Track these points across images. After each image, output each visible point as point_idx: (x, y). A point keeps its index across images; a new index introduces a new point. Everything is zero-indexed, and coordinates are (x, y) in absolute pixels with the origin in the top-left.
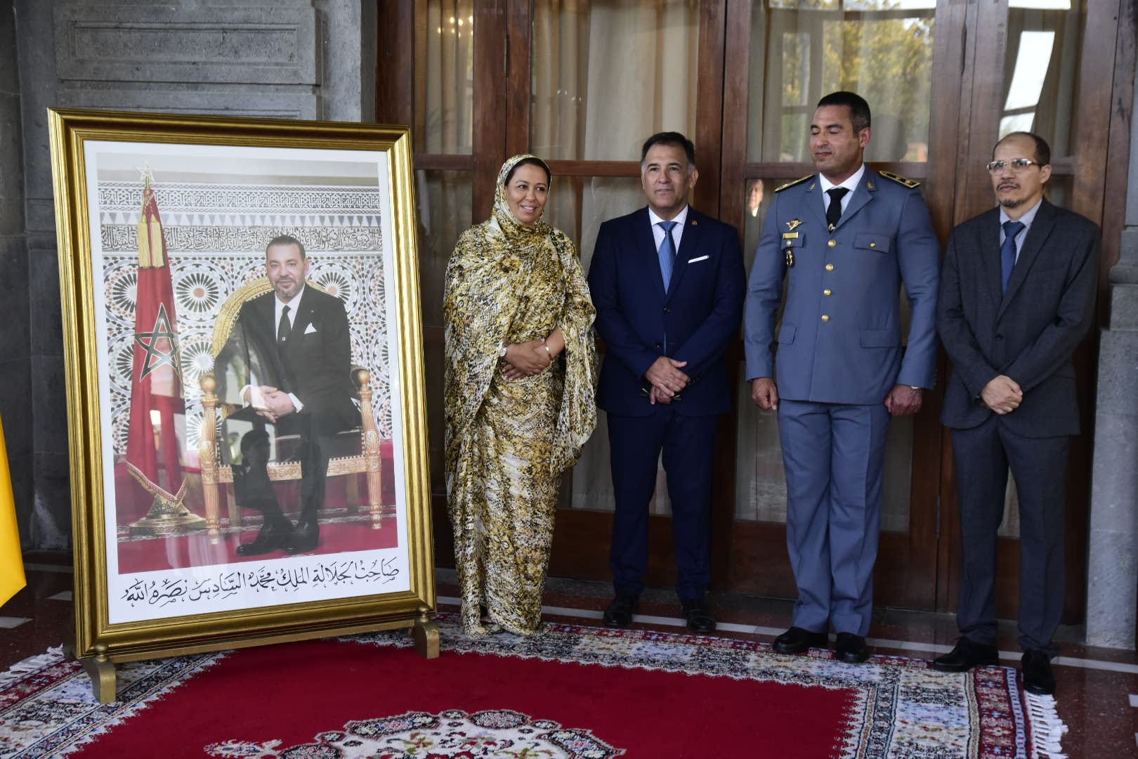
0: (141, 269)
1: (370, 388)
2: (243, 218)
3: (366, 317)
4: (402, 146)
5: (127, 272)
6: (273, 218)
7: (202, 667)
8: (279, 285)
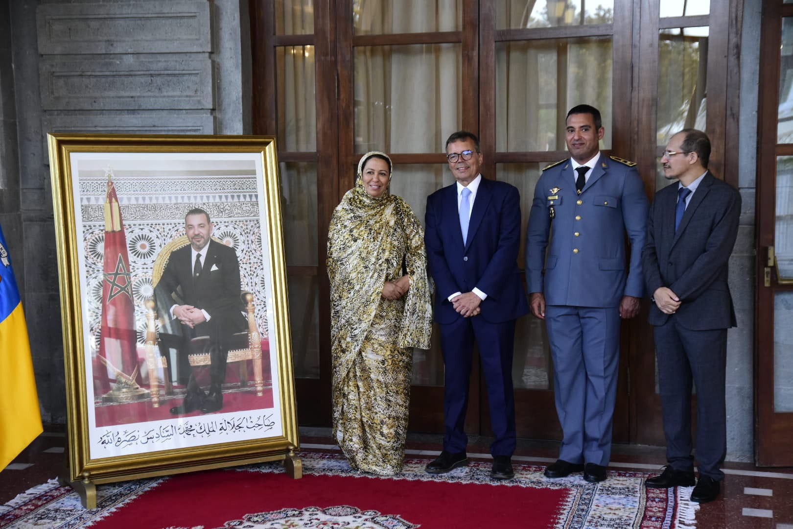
0: (106, 233)
1: (254, 305)
2: (170, 198)
3: (250, 259)
4: (270, 149)
5: (98, 234)
6: (189, 198)
7: (149, 488)
8: (194, 240)
